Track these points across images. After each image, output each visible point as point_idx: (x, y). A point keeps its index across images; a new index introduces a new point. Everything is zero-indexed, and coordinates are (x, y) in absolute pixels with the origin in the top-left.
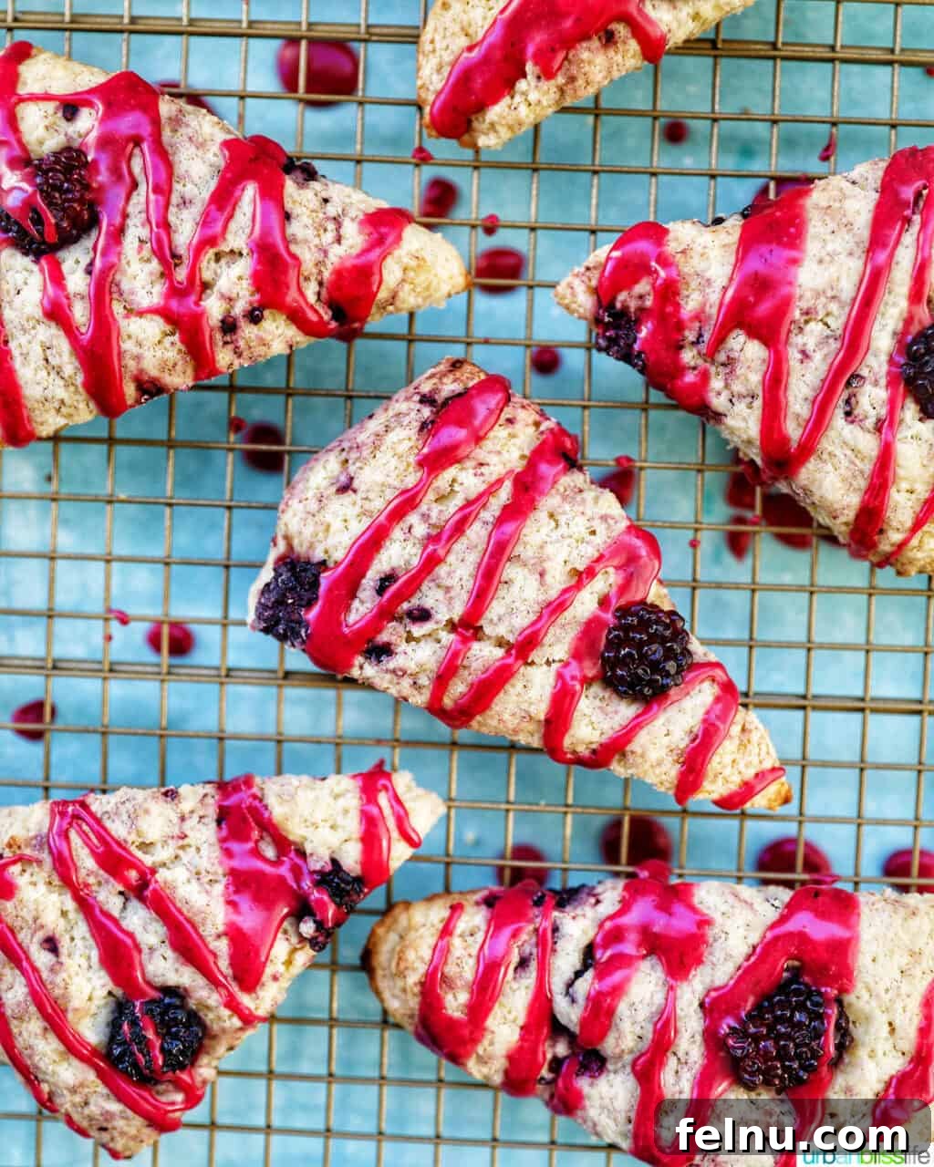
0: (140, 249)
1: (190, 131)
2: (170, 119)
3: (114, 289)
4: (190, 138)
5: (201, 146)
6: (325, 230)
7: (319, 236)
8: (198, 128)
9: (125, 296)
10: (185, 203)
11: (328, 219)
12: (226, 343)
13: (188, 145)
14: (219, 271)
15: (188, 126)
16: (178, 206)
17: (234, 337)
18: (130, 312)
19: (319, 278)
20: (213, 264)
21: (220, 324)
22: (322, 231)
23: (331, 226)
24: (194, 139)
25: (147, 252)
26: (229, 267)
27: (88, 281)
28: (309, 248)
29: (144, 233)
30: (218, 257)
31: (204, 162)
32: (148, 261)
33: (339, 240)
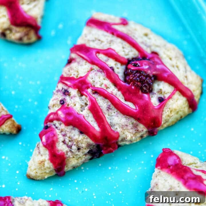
0: (106, 86)
1: (129, 128)
2: (137, 125)
3: (101, 70)
4: (127, 126)
5: (122, 127)
6: (70, 141)
7: (69, 137)
8: (129, 131)
9: (97, 72)
10: (109, 108)
11: (72, 145)
12: (63, 89)
13: (126, 123)
14: (82, 102)
15: (132, 128)
16: (110, 106)
17: (62, 92)
18: (92, 69)
19: (58, 128)
20: (86, 102)
21: (68, 90)
22: (70, 140)
23: (70, 144)
24: (126, 127)
25: (103, 87)
26: (81, 105)
27: (109, 66)
28: (68, 132)
29: (109, 91)
30: (86, 104)
31: (117, 124)
32: (101, 85)
33: (64, 142)
